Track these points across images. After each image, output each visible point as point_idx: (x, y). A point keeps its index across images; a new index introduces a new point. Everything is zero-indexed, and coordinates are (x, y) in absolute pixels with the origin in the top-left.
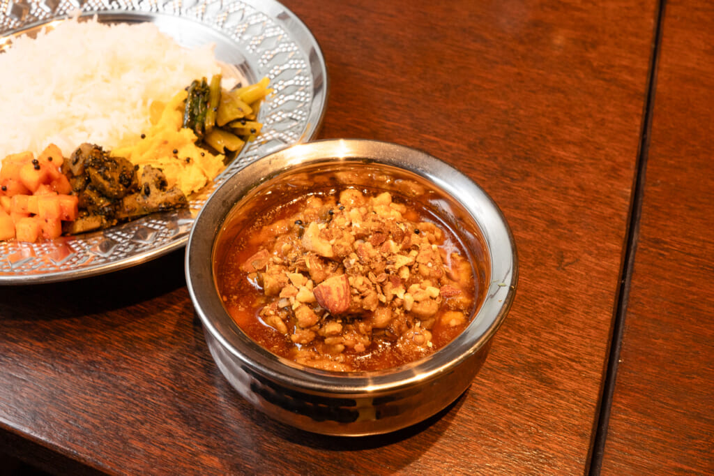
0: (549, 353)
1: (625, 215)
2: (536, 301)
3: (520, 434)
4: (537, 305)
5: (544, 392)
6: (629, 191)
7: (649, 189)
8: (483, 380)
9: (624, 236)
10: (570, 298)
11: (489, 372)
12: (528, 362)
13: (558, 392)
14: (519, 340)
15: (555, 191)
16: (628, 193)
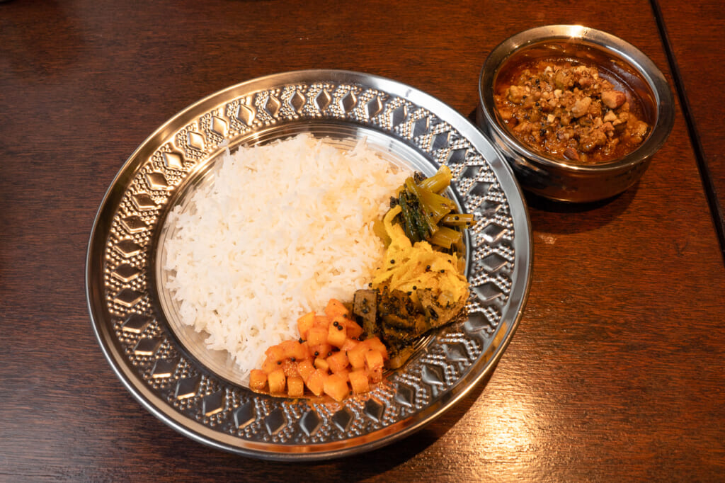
0: (701, 327)
1: (702, 192)
2: (676, 288)
3: (711, 396)
4: (678, 292)
5: (712, 359)
6: (696, 169)
7: (712, 165)
8: (671, 364)
9: (709, 212)
10: (696, 277)
11: (671, 356)
12: (692, 339)
13: (719, 355)
14: (679, 323)
15: (647, 187)
16: (696, 171)
